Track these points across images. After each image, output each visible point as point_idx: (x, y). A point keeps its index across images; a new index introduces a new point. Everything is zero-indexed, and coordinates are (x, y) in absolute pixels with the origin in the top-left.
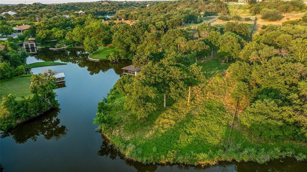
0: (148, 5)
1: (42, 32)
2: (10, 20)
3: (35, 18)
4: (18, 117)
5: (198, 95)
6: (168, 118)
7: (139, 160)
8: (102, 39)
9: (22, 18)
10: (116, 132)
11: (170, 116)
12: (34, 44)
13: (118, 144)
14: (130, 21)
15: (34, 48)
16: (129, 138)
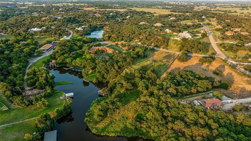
0: (129, 16)
1: (60, 59)
2: (37, 35)
3: (51, 35)
4: (60, 116)
5: (122, 111)
6: (108, 120)
7: (96, 134)
8: (91, 68)
9: (44, 34)
10: (91, 124)
11: (109, 120)
12: (55, 64)
13: (91, 128)
14: (109, 48)
15: (55, 66)
16: (94, 126)
